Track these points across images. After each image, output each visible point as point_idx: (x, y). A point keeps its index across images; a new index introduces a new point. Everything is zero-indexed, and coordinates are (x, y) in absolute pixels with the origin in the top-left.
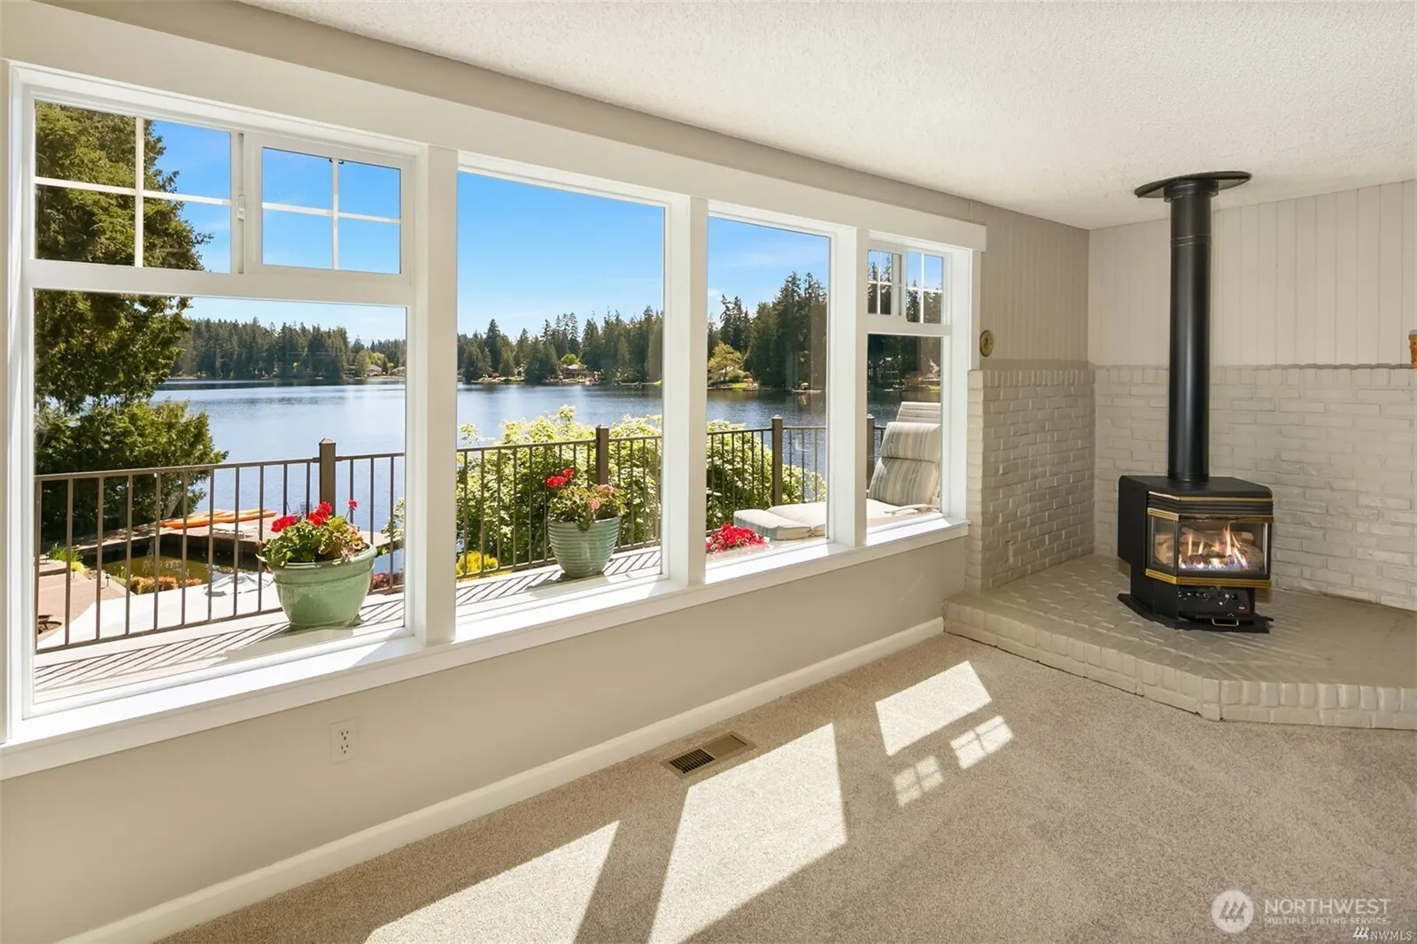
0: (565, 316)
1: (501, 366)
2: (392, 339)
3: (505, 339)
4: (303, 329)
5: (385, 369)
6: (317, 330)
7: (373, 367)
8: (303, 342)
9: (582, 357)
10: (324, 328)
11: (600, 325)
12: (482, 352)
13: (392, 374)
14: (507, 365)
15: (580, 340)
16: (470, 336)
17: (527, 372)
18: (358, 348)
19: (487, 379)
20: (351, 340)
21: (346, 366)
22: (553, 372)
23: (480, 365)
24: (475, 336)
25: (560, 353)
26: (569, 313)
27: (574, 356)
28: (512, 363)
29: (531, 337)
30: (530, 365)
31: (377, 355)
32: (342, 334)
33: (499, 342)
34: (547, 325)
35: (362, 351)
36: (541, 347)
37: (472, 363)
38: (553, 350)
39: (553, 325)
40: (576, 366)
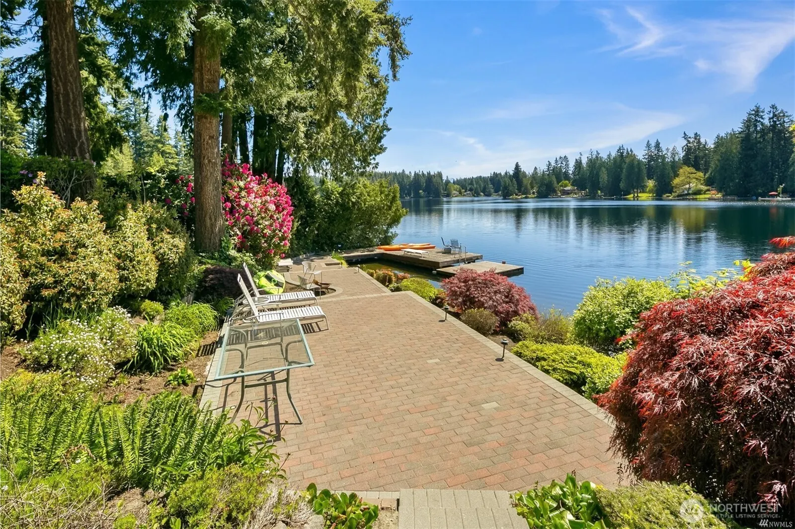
0: (560, 158)
1: (523, 189)
2: (463, 178)
3: (524, 173)
4: (423, 174)
5: (460, 193)
6: (429, 174)
7: (454, 192)
8: (423, 181)
9: (573, 182)
10: (432, 173)
11: (584, 161)
12: (512, 181)
13: (464, 195)
14: (526, 189)
15: (571, 172)
16: (503, 174)
17: (538, 192)
18: (448, 182)
19: (515, 196)
20: (444, 178)
21: (442, 192)
22: (555, 191)
23: (511, 188)
24: (506, 173)
25: (559, 181)
26: (563, 156)
27: (567, 182)
28: (529, 186)
29: (540, 172)
30: (539, 187)
31: (456, 186)
32: (440, 175)
33: (521, 176)
34: (550, 164)
35: (449, 184)
36: (546, 177)
37: (506, 188)
38: (554, 179)
39: (553, 164)
40: (569, 188)
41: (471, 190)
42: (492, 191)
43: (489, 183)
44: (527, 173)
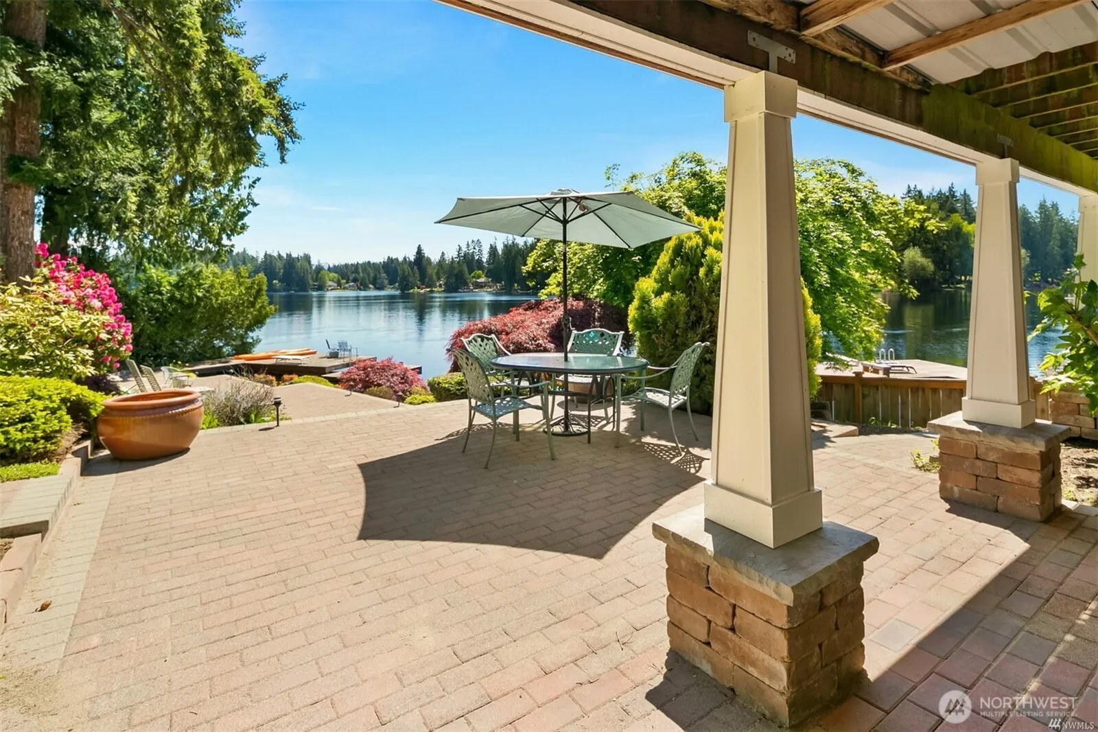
0: (473, 241)
1: (427, 280)
2: (343, 263)
3: (429, 260)
4: (279, 256)
5: (339, 284)
6: (289, 256)
7: (330, 283)
8: (279, 264)
9: (487, 272)
10: (294, 255)
11: (500, 248)
12: (412, 269)
13: (345, 288)
14: (431, 279)
15: (484, 260)
16: (401, 259)
17: (446, 284)
18: (319, 269)
19: (416, 290)
20: (314, 262)
21: (311, 282)
22: (466, 284)
23: (410, 279)
24: (405, 258)
25: (471, 270)
26: (476, 240)
27: (480, 272)
28: (435, 277)
29: (448, 257)
30: (447, 278)
31: (333, 275)
32: (307, 258)
33: (424, 263)
34: (460, 249)
35: (322, 272)
36: (456, 265)
37: (404, 278)
38: (466, 269)
39: (464, 249)
40: (482, 280)
41: (355, 280)
42: (386, 282)
43: (382, 271)
44: (432, 260)
